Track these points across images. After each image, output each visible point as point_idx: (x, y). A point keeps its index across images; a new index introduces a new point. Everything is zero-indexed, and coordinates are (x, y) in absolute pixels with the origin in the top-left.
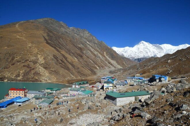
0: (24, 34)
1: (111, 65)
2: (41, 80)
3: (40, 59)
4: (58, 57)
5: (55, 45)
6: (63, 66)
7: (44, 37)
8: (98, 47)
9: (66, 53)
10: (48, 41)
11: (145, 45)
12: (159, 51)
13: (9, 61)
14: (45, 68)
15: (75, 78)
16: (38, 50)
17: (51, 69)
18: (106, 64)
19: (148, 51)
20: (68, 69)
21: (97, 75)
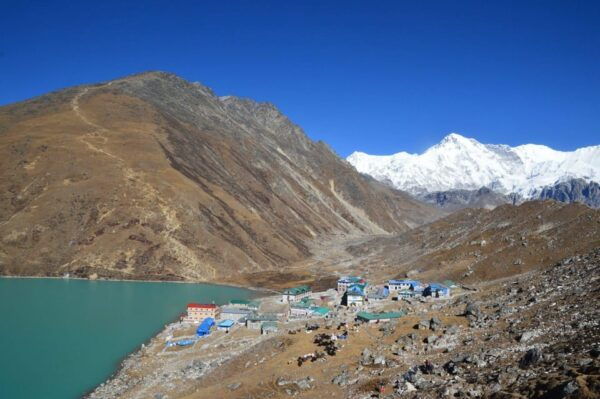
0: (105, 134)
1: (352, 222)
2: (182, 275)
3: (168, 218)
4: (210, 209)
5: (195, 170)
6: (227, 236)
7: (163, 147)
8: (309, 163)
9: (228, 196)
10: (175, 158)
11: (462, 149)
12: (508, 168)
13: (86, 221)
14: (186, 243)
15: (260, 269)
16: (157, 189)
17: (200, 246)
18: (336, 219)
19: (471, 167)
20: (240, 244)
21: (313, 258)
